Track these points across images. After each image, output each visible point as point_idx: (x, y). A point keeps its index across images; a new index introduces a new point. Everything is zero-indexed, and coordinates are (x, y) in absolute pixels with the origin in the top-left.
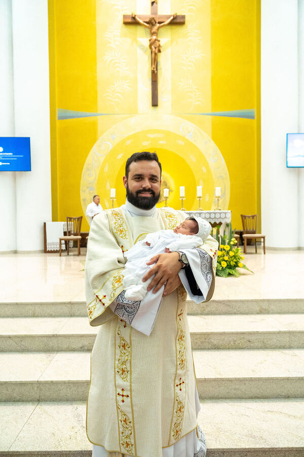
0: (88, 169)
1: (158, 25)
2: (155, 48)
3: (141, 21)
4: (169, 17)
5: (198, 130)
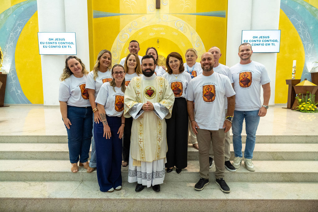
0: (114, 52)
5: (187, 25)
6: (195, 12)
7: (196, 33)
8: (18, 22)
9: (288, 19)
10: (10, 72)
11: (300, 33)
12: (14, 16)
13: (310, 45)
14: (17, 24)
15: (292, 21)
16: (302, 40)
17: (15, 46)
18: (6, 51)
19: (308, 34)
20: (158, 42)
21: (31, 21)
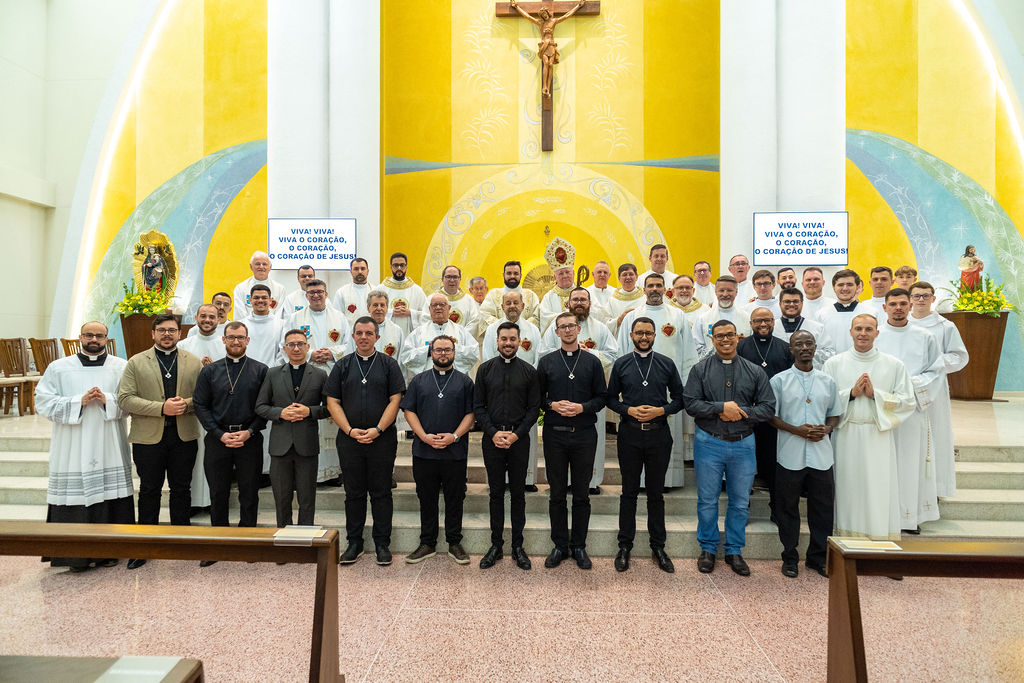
0: (434, 257)
1: (554, 20)
2: (549, 58)
3: (525, 13)
4: (572, 6)
5: (620, 190)
6: (641, 159)
7: (644, 209)
8: (217, 193)
9: (869, 183)
10: (188, 310)
11: (901, 217)
12: (210, 178)
13: (929, 245)
14: (214, 197)
15: (879, 189)
16: (908, 233)
17: (205, 248)
18: (184, 261)
19: (920, 219)
20: (547, 232)
21: (248, 189)
